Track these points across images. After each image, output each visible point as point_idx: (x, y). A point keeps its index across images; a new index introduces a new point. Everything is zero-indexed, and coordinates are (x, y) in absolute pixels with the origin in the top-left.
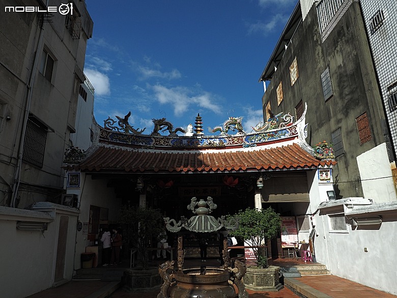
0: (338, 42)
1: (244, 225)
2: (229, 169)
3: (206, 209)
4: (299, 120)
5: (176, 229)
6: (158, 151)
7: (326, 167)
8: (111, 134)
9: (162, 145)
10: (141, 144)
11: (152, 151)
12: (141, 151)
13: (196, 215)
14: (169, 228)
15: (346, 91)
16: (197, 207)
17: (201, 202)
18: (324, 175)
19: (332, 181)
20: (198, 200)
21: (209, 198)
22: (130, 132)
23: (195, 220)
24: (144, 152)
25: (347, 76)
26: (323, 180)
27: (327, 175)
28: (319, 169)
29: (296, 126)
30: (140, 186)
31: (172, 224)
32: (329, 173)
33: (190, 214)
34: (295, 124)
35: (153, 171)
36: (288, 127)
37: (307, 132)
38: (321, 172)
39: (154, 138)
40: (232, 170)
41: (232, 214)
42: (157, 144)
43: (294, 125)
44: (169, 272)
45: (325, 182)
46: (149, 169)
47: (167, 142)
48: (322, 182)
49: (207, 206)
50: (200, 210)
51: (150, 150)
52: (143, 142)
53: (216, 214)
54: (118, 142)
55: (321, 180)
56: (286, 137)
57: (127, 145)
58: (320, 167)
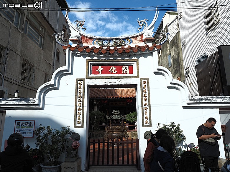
0: (173, 45)
2: (128, 97)
3: (117, 113)
5: (109, 118)
14: (107, 118)
15: (175, 66)
16: (115, 112)
17: (116, 111)
20: (115, 111)
21: (118, 110)
23: (114, 116)
25: (175, 60)
30: (95, 103)
31: (108, 117)
33: (113, 114)
35: (100, 97)
40: (129, 97)
44: (108, 129)
46: (98, 96)
49: (118, 112)
50: (116, 113)
53: (120, 114)
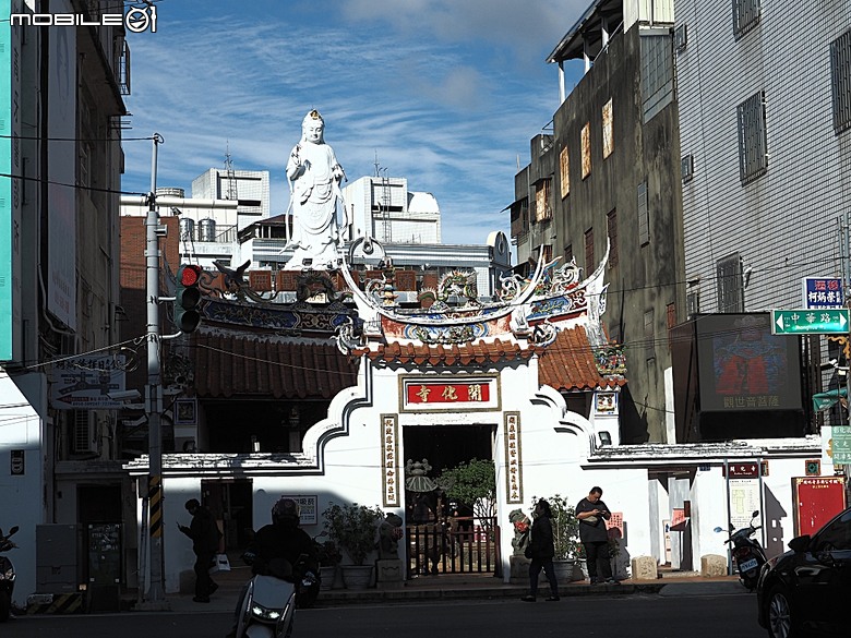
0: (658, 149)
1: (465, 484)
4: (592, 277)
6: (308, 341)
7: (609, 389)
8: (209, 304)
9: (314, 328)
10: (272, 325)
11: (297, 341)
12: (273, 340)
13: (413, 476)
17: (417, 464)
18: (606, 402)
19: (616, 412)
21: (424, 460)
22: (249, 299)
24: (279, 342)
25: (662, 223)
26: (602, 410)
27: (610, 403)
28: (597, 392)
29: (585, 288)
32: (613, 398)
34: (583, 286)
35: (320, 396)
36: (568, 292)
37: (605, 301)
38: (601, 397)
39: (298, 313)
41: (450, 468)
42: (305, 327)
43: (580, 286)
45: (606, 413)
46: (314, 393)
47: (324, 322)
48: (601, 413)
51: (291, 339)
52: (278, 320)
54: (226, 320)
55: (599, 410)
56: (563, 313)
57: (245, 328)
58: (598, 388)
